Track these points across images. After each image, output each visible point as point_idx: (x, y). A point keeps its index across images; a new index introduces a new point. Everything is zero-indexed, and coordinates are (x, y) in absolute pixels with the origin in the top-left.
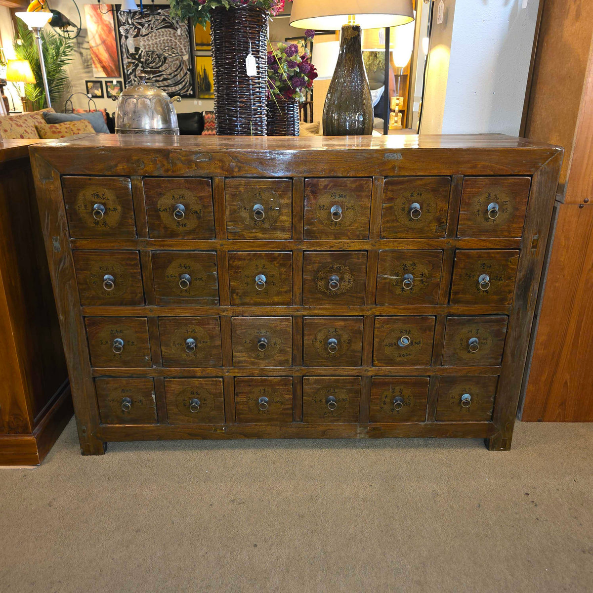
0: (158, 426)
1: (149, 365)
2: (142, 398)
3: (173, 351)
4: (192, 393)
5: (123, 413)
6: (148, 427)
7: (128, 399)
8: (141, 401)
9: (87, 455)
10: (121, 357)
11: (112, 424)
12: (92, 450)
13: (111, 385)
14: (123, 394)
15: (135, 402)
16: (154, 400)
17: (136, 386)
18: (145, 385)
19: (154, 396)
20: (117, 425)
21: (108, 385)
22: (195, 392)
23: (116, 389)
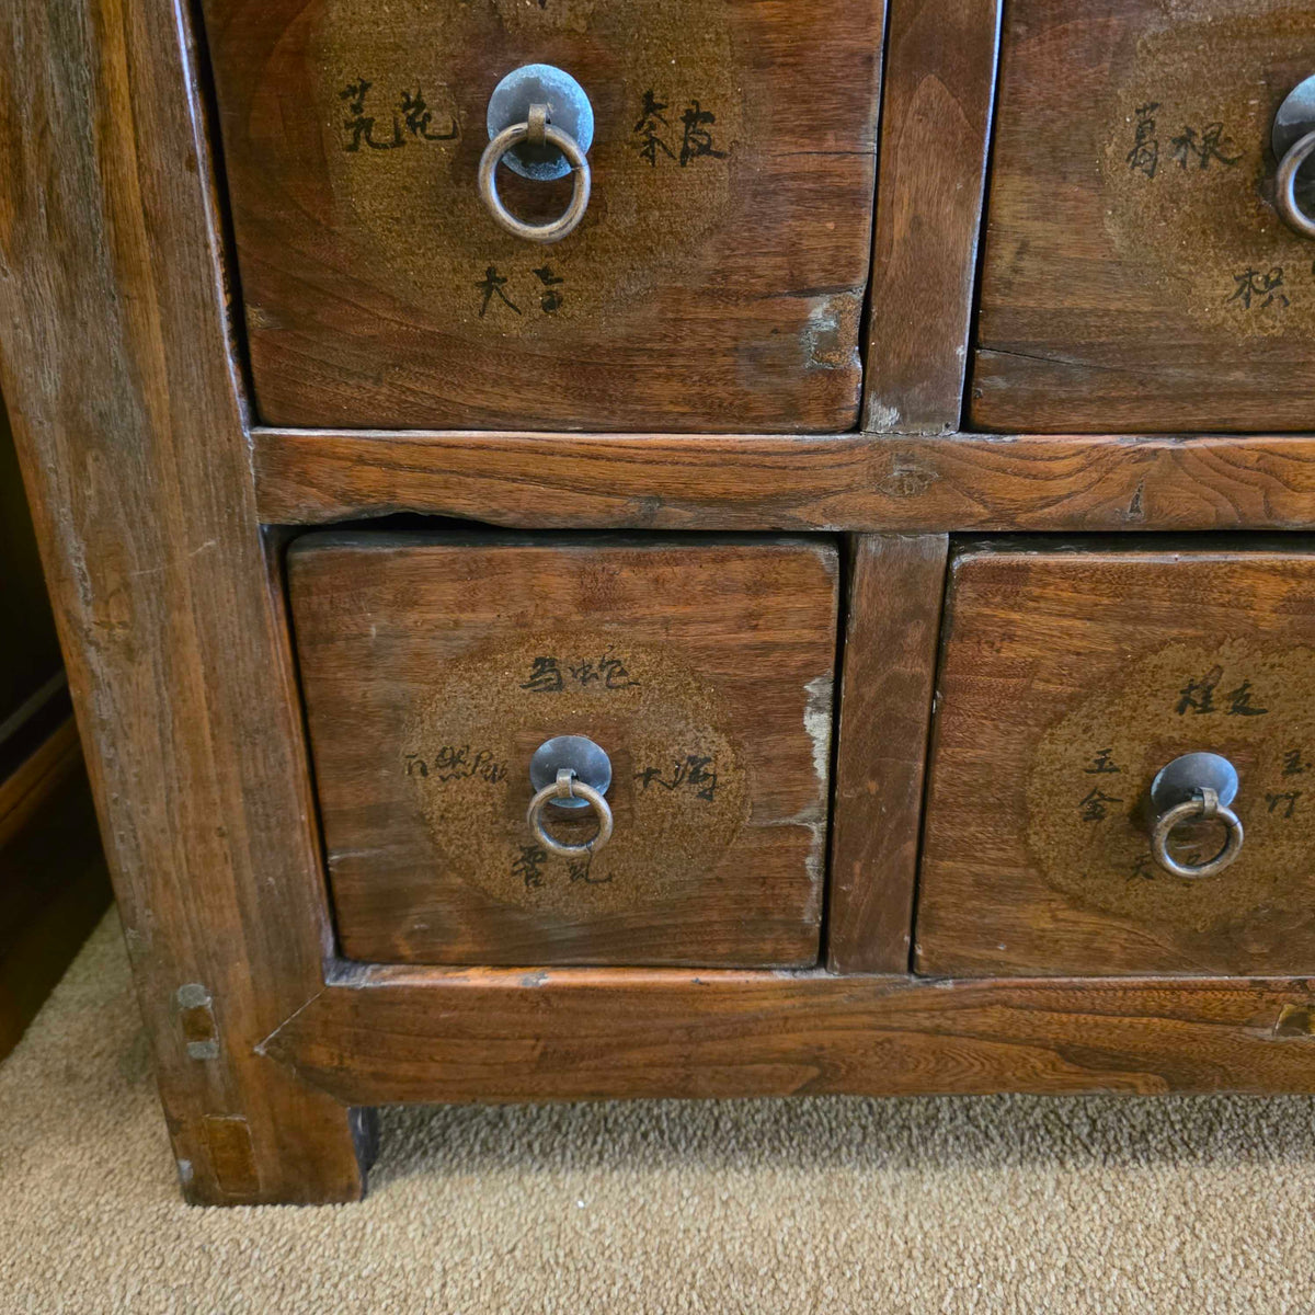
0: (826, 988)
1: (833, 401)
2: (715, 745)
3: (1112, 229)
4: (1196, 697)
5: (534, 878)
6: (733, 991)
7: (594, 752)
8: (695, 771)
9: (231, 1204)
10: (552, 304)
11: (430, 960)
12: (265, 1161)
13: (439, 616)
14: (548, 705)
15: (649, 775)
16: (821, 767)
17: (666, 623)
18: (750, 620)
19: (817, 725)
20: (478, 979)
21: (411, 617)
22: (1227, 682)
23: (483, 651)
